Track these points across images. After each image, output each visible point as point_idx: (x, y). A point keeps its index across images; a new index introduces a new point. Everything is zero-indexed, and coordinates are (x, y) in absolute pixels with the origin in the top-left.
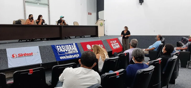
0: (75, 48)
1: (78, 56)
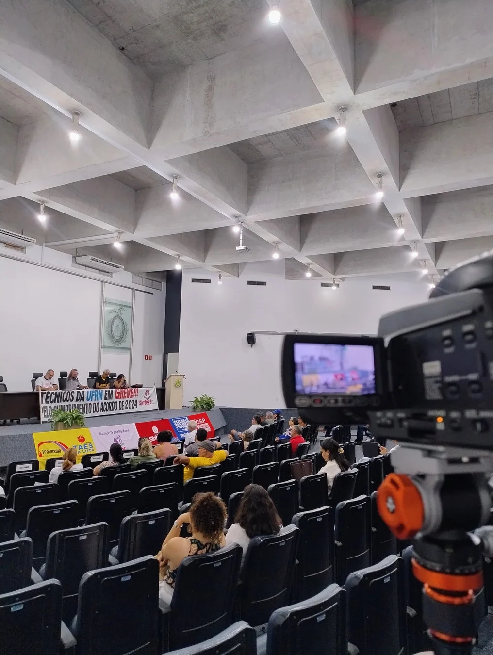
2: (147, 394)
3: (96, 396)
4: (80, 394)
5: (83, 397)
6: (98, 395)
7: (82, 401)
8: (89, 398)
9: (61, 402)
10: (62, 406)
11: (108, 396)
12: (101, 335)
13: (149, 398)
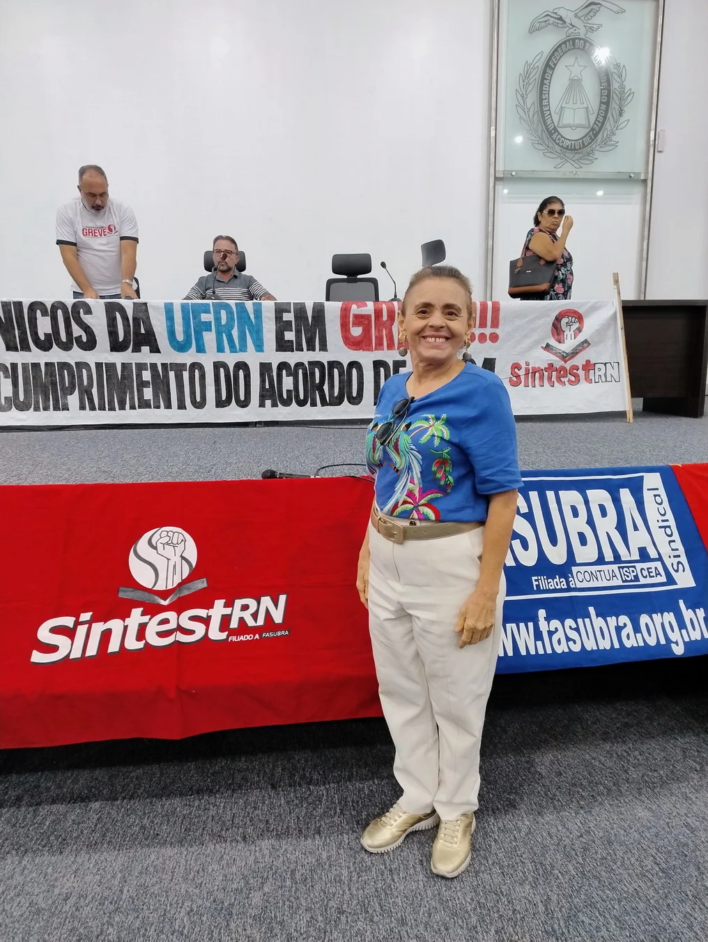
0: (659, 536)
1: (696, 636)
2: (568, 333)
3: (223, 331)
4: (125, 318)
5: (143, 331)
6: (236, 328)
7: (145, 349)
8: (180, 337)
9: (26, 348)
10: (36, 366)
11: (298, 333)
12: (493, 128)
13: (578, 353)
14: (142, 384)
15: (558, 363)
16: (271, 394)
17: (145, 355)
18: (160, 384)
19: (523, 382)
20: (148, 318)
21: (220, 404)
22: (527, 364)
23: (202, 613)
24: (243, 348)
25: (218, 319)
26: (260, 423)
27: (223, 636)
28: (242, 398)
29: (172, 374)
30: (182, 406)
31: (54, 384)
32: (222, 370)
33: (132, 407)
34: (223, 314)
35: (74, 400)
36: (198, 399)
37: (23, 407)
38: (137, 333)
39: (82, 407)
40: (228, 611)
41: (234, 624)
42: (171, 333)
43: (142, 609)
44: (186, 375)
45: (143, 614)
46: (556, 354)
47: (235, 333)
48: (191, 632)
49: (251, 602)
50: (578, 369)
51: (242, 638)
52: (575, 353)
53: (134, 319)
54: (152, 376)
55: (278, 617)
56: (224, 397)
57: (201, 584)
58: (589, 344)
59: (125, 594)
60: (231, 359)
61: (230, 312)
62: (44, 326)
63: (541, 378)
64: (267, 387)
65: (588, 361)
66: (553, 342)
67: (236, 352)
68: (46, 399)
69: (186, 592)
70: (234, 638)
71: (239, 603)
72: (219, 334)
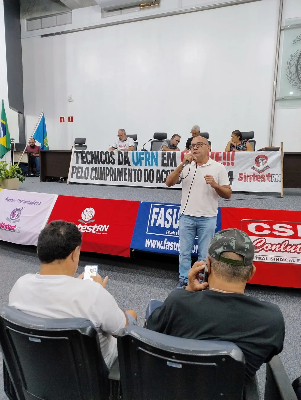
2: (262, 163)
3: (147, 160)
4: (122, 156)
5: (126, 160)
6: (150, 159)
7: (127, 164)
8: (136, 161)
9: (99, 163)
10: (101, 168)
11: (168, 161)
12: (275, 81)
13: (264, 170)
14: (125, 174)
15: (257, 174)
16: (159, 179)
17: (127, 166)
18: (130, 174)
19: (243, 180)
20: (128, 156)
21: (145, 181)
22: (245, 173)
23: (92, 227)
24: (152, 165)
25: (146, 156)
26: (156, 187)
27: (94, 232)
28: (151, 180)
29: (133, 172)
30: (135, 181)
31: (104, 173)
32: (146, 171)
33: (122, 181)
34: (147, 155)
35: (108, 178)
36: (139, 179)
37: (97, 179)
38: (125, 160)
39: (110, 180)
40: (97, 227)
41: (97, 230)
42: (133, 160)
43: (81, 224)
44: (137, 172)
45: (81, 225)
46: (256, 170)
47: (150, 160)
48: (89, 230)
49: (102, 226)
50: (265, 176)
51: (98, 233)
52: (263, 170)
53: (124, 156)
54: (128, 172)
55: (106, 230)
56: (146, 180)
57: (94, 221)
58: (269, 167)
59: (79, 220)
60: (149, 168)
61: (149, 155)
62: (103, 158)
63: (251, 179)
64: (159, 177)
65: (269, 174)
66: (255, 166)
67: (150, 166)
68: (102, 177)
69: (90, 222)
70: (96, 233)
71: (99, 226)
72: (146, 161)
